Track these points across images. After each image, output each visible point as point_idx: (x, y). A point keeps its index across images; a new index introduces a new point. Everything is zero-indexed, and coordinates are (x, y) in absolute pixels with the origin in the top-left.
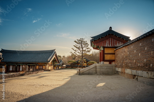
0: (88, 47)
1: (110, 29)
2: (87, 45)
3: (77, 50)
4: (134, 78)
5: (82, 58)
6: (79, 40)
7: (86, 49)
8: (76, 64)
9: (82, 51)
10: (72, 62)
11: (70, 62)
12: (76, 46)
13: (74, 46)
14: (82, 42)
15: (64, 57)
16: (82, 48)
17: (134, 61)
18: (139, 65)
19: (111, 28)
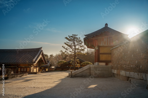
0: (81, 45)
1: (106, 26)
2: (80, 43)
3: (69, 49)
4: (128, 80)
5: (75, 57)
6: (71, 36)
7: (79, 47)
8: (67, 65)
9: (74, 50)
10: (62, 63)
11: (60, 63)
12: (67, 43)
13: (65, 43)
14: (74, 39)
15: (51, 56)
16: (75, 46)
17: (128, 62)
18: (131, 67)
19: (106, 24)
